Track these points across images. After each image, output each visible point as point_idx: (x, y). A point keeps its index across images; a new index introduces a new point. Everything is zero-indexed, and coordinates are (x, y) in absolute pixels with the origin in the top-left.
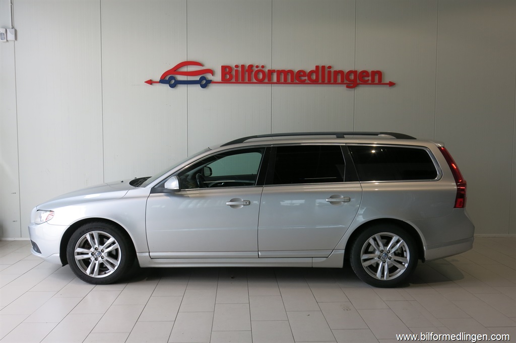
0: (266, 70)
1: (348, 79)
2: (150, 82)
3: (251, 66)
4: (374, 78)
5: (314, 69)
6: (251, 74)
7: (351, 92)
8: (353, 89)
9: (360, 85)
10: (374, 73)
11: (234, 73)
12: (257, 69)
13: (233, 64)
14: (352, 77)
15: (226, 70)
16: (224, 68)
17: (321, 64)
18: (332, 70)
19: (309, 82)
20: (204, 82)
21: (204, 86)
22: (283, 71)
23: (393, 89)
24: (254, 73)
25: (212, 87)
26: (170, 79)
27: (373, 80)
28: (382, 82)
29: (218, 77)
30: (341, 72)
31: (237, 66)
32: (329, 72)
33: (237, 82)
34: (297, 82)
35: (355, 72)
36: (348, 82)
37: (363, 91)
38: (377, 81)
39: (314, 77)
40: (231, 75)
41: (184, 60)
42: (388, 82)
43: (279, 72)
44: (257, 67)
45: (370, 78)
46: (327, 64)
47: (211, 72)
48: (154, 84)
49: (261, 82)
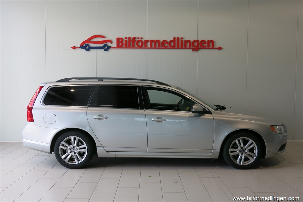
0: (143, 40)
1: (193, 45)
2: (74, 48)
3: (134, 38)
4: (209, 45)
5: (173, 39)
6: (134, 43)
7: (195, 53)
8: (196, 52)
9: (201, 49)
10: (209, 42)
11: (124, 42)
12: (138, 40)
13: (123, 37)
14: (196, 44)
15: (119, 40)
16: (118, 39)
17: (176, 37)
18: (184, 40)
19: (170, 47)
20: (106, 47)
21: (106, 50)
22: (154, 41)
23: (221, 51)
24: (136, 42)
25: (111, 51)
26: (86, 46)
27: (209, 46)
28: (214, 47)
29: (114, 45)
30: (189, 41)
31: (126, 38)
32: (182, 41)
33: (126, 48)
34: (163, 47)
35: (197, 41)
36: (193, 47)
37: (203, 53)
38: (211, 46)
39: (172, 44)
40: (122, 43)
41: (95, 34)
42: (218, 47)
43: (151, 42)
44: (138, 38)
45: (207, 45)
46: (180, 37)
47: (110, 41)
48: (76, 49)
49: (140, 47)
